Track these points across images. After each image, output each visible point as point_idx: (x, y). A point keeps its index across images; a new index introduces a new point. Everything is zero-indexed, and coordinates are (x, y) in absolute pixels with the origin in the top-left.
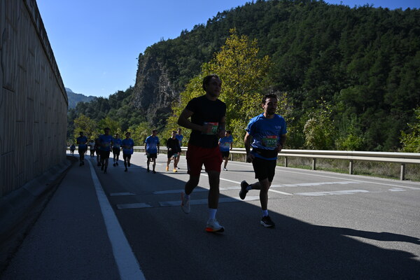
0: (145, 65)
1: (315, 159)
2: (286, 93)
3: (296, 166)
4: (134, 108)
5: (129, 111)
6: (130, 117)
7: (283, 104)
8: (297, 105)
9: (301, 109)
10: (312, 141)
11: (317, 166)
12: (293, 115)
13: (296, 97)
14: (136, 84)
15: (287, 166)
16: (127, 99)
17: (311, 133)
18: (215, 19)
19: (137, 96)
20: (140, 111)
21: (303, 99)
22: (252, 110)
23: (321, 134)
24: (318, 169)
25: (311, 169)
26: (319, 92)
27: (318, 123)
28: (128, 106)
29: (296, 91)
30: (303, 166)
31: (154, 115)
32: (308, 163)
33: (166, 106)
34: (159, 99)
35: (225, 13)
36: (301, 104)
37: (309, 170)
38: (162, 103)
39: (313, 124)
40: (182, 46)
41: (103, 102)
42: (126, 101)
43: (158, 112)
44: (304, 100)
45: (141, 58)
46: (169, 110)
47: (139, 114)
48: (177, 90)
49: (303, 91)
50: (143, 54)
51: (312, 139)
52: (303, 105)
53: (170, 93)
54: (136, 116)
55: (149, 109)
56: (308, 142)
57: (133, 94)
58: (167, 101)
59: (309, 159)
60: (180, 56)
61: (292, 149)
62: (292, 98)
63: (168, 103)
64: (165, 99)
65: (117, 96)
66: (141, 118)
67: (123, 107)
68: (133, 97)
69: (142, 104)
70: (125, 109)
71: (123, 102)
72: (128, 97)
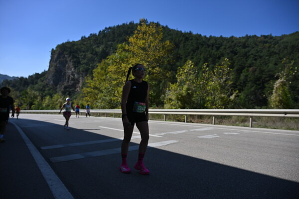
0: (56, 56)
4: (47, 84)
5: (43, 87)
6: (44, 91)
14: (49, 69)
16: (42, 79)
18: (104, 31)
19: (50, 77)
20: (51, 87)
28: (43, 83)
31: (62, 90)
33: (71, 84)
34: (66, 79)
35: (110, 28)
38: (68, 82)
40: (82, 46)
43: (66, 88)
45: (53, 52)
46: (74, 86)
47: (52, 89)
48: (78, 73)
50: (55, 49)
53: (74, 75)
54: (49, 90)
55: (58, 86)
57: (46, 76)
58: (72, 80)
60: (81, 52)
63: (72, 82)
64: (70, 79)
65: (34, 77)
66: (52, 91)
67: (39, 84)
68: (46, 77)
69: (53, 82)
70: (41, 85)
71: (39, 81)
72: (43, 77)
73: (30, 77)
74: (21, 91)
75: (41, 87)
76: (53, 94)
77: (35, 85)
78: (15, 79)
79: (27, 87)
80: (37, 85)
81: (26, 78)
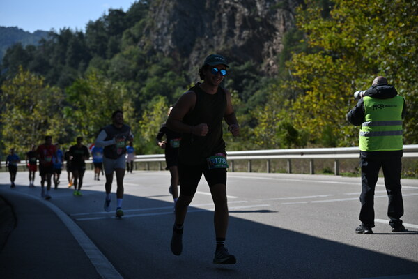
4: (152, 52)
5: (141, 62)
6: (145, 77)
16: (134, 30)
19: (161, 19)
20: (167, 61)
28: (136, 49)
33: (241, 43)
34: (220, 24)
38: (230, 33)
41: (71, 41)
42: (130, 35)
47: (168, 67)
53: (251, 5)
54: (161, 74)
55: (194, 55)
57: (148, 20)
58: (243, 28)
63: (245, 33)
64: (238, 24)
65: (107, 25)
66: (172, 77)
67: (125, 53)
68: (149, 23)
69: (175, 40)
70: (129, 57)
71: (124, 39)
72: (137, 25)
73: (93, 27)
74: (65, 85)
75: (134, 66)
76: (175, 87)
77: (112, 57)
78: (43, 41)
79: (86, 67)
80: (117, 57)
81: (80, 34)
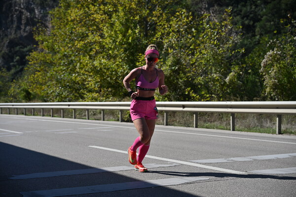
1: (280, 116)
2: (229, 9)
3: (249, 129)
7: (226, 26)
8: (248, 30)
9: (254, 36)
10: (275, 87)
11: (283, 128)
12: (242, 45)
13: (246, 16)
15: (234, 130)
17: (273, 74)
21: (256, 19)
22: (173, 39)
23: (289, 75)
24: (285, 132)
25: (274, 132)
26: (283, 6)
27: (282, 57)
29: (245, 6)
30: (260, 128)
31: (5, 50)
32: (269, 124)
33: (25, 34)
34: (12, 22)
36: (254, 27)
37: (270, 135)
38: (19, 28)
39: (276, 59)
43: (12, 44)
44: (259, 20)
46: (30, 41)
48: (43, 6)
49: (256, 6)
51: (274, 84)
52: (257, 29)
53: (32, 11)
56: (268, 90)
58: (27, 24)
59: (270, 116)
61: (242, 101)
62: (238, 17)
63: (28, 28)
64: (23, 22)
